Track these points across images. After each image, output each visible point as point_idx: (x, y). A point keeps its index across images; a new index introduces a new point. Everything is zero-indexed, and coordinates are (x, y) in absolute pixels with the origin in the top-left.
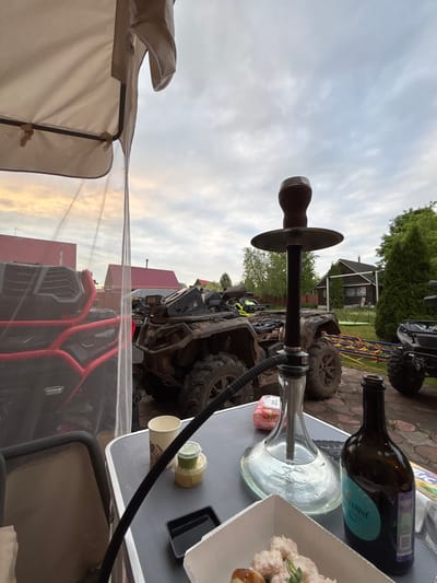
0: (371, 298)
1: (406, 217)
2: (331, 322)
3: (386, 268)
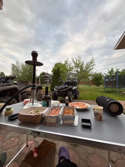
0: (50, 82)
1: (57, 64)
2: (40, 87)
3: (53, 75)
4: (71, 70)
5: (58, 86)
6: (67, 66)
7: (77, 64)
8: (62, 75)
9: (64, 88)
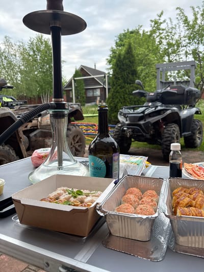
0: (103, 97)
1: (125, 35)
2: (78, 110)
3: (113, 75)
4: (174, 52)
5: (130, 108)
6: (157, 40)
7: (197, 27)
8: (142, 70)
9: (150, 115)
